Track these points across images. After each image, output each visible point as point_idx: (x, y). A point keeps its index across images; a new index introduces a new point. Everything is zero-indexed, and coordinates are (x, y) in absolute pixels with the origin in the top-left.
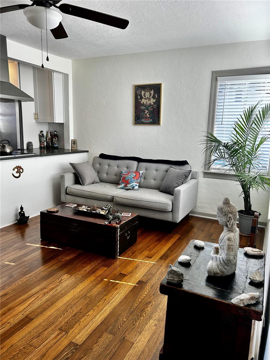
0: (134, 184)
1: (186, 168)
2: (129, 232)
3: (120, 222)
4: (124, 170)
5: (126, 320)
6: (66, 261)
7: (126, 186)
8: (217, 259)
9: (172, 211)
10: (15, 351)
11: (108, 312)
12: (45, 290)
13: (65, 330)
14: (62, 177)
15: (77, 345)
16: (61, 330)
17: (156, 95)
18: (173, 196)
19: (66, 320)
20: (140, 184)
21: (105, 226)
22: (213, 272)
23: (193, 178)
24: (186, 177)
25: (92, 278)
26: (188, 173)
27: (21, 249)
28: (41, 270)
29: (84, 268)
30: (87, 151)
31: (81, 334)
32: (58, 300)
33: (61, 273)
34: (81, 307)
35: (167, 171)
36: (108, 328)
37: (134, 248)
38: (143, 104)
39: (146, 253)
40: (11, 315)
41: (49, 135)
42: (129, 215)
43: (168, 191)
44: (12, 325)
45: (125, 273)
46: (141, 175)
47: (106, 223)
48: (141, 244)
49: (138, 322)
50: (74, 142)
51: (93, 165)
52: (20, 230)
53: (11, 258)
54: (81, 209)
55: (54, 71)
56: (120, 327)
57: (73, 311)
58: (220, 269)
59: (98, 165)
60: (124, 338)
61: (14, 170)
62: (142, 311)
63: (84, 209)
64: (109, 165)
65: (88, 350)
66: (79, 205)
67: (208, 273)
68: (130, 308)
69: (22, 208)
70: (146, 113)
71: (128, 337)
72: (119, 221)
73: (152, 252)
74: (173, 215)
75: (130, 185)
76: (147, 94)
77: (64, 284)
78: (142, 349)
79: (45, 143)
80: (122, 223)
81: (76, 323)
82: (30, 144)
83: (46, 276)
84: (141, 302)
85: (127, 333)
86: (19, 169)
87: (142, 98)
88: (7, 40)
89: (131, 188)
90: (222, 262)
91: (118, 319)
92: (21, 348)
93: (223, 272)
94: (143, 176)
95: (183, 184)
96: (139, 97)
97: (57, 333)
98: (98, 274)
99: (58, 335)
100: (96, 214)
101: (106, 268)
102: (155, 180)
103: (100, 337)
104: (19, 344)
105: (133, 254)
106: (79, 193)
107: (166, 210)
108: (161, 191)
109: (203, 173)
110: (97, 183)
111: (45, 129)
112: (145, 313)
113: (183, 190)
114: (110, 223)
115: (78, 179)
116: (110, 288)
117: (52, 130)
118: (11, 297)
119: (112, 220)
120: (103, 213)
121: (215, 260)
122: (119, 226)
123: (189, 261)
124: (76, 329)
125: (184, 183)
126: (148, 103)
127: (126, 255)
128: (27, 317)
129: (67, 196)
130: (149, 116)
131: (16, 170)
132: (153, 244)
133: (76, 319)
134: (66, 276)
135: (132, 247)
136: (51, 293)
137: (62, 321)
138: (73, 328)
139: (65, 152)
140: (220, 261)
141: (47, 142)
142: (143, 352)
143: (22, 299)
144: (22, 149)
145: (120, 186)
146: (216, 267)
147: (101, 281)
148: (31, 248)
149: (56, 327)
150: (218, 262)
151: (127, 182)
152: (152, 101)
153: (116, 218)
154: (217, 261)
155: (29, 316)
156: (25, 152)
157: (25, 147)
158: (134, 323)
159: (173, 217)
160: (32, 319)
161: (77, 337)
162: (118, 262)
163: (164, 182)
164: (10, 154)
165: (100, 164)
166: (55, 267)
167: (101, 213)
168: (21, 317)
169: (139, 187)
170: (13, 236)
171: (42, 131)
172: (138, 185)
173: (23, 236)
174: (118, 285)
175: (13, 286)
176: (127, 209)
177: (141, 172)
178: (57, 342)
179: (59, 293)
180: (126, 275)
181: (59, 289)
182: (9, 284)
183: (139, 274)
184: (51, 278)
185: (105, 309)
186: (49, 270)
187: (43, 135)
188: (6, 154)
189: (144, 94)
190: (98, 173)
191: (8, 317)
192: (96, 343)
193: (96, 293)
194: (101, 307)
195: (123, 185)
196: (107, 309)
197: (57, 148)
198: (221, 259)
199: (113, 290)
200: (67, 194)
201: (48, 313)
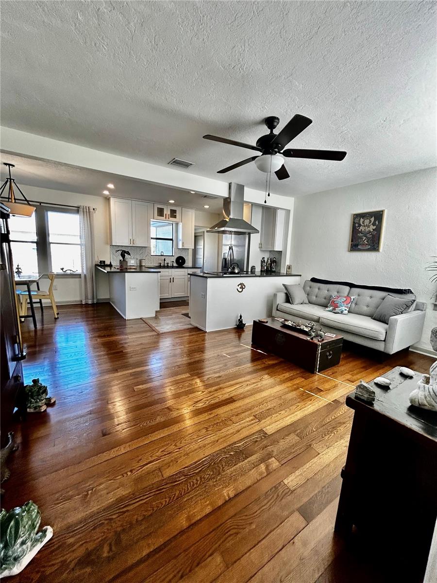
0: (343, 308)
1: (408, 298)
2: (331, 352)
3: (323, 340)
4: (334, 294)
5: (315, 430)
6: (269, 364)
7: (334, 309)
8: (426, 388)
9: (384, 341)
10: (219, 420)
11: (298, 417)
12: (248, 383)
13: (259, 418)
14: (275, 295)
15: (266, 434)
16: (255, 417)
17: (377, 222)
18: (387, 325)
19: (261, 411)
20: (351, 309)
21: (307, 341)
22: (417, 402)
23: (417, 309)
24: (408, 307)
25: (289, 384)
26: (411, 303)
27: (236, 346)
28: (248, 366)
29: (283, 373)
30: (300, 275)
31: (271, 426)
32: (256, 393)
33: (263, 372)
34: (275, 404)
35: (383, 299)
36: (296, 431)
37: (335, 369)
38: (361, 232)
39: (348, 376)
40: (220, 393)
41: (269, 261)
42: (333, 336)
43: (382, 319)
44: (220, 400)
45: (322, 389)
46: (352, 300)
47: (308, 339)
48: (343, 367)
49: (328, 437)
50: (289, 267)
51: (304, 288)
52: (238, 333)
53: (228, 352)
54: (287, 323)
55: (278, 208)
56: (308, 434)
57: (268, 406)
58: (428, 402)
59: (309, 288)
60: (310, 445)
61: (238, 286)
62: (334, 428)
63: (289, 323)
64: (319, 289)
65: (274, 441)
66: (286, 320)
67: (411, 402)
68: (322, 421)
69: (241, 316)
70: (364, 240)
71: (314, 446)
72: (321, 339)
73: (355, 377)
74: (385, 345)
75: (339, 309)
76: (367, 222)
77: (264, 382)
78: (327, 462)
79: (265, 268)
80: (324, 342)
81: (269, 416)
82: (253, 268)
83: (251, 372)
84: (334, 419)
85: (314, 442)
86: (242, 286)
87: (360, 225)
88: (245, 188)
89: (340, 312)
90: (432, 393)
91: (307, 427)
92: (223, 419)
93: (433, 406)
94: (355, 301)
95: (402, 313)
96: (357, 225)
97: (252, 418)
98: (295, 383)
99: (252, 420)
100: (300, 329)
101: (303, 379)
102: (368, 306)
103: (287, 435)
104: (222, 415)
105: (333, 374)
106: (288, 310)
107: (378, 338)
108: (374, 319)
109: (433, 305)
110: (305, 304)
111: (267, 256)
112: (337, 432)
113: (400, 320)
114: (312, 339)
115: (288, 299)
116: (305, 397)
117: (272, 257)
118: (223, 380)
119: (314, 337)
120: (307, 330)
121: (423, 389)
122: (320, 343)
123: (388, 385)
124: (267, 421)
125: (405, 313)
126: (367, 229)
127: (326, 373)
128: (231, 397)
129: (278, 311)
130: (366, 243)
131: (240, 286)
132: (358, 370)
133: (268, 413)
134: (266, 376)
135: (333, 367)
136: (253, 386)
137: (257, 410)
138: (265, 419)
139: (281, 274)
140: (429, 392)
141: (267, 267)
142: (328, 465)
143: (230, 384)
144: (247, 272)
145: (328, 309)
146: (423, 397)
147: (297, 389)
148: (243, 348)
149: (251, 413)
150: (427, 393)
151: (336, 306)
152: (372, 228)
153: (318, 336)
154: (424, 391)
155: (233, 398)
156: (249, 273)
157: (250, 270)
158: (323, 436)
159: (385, 347)
160: (235, 401)
161: (267, 428)
162: (316, 378)
163: (378, 310)
164: (238, 273)
165: (310, 287)
166: (259, 367)
167: (304, 329)
168: (227, 396)
169: (349, 312)
170: (233, 336)
171: (264, 258)
172: (348, 310)
173: (239, 337)
174: (313, 397)
175: (226, 372)
176: (332, 331)
177: (352, 297)
178: (250, 425)
179: (258, 388)
180: (322, 390)
181: (259, 385)
182: (223, 370)
183: (336, 393)
184: (254, 375)
185: (296, 413)
186: (255, 368)
187: (264, 261)
188: (235, 273)
189: (363, 222)
190: (308, 295)
191: (218, 394)
192: (283, 439)
193: (291, 398)
194: (292, 411)
195: (331, 308)
196: (298, 415)
197: (274, 272)
198: (431, 390)
199: (307, 400)
200: (277, 310)
201: (247, 401)
